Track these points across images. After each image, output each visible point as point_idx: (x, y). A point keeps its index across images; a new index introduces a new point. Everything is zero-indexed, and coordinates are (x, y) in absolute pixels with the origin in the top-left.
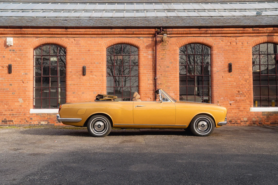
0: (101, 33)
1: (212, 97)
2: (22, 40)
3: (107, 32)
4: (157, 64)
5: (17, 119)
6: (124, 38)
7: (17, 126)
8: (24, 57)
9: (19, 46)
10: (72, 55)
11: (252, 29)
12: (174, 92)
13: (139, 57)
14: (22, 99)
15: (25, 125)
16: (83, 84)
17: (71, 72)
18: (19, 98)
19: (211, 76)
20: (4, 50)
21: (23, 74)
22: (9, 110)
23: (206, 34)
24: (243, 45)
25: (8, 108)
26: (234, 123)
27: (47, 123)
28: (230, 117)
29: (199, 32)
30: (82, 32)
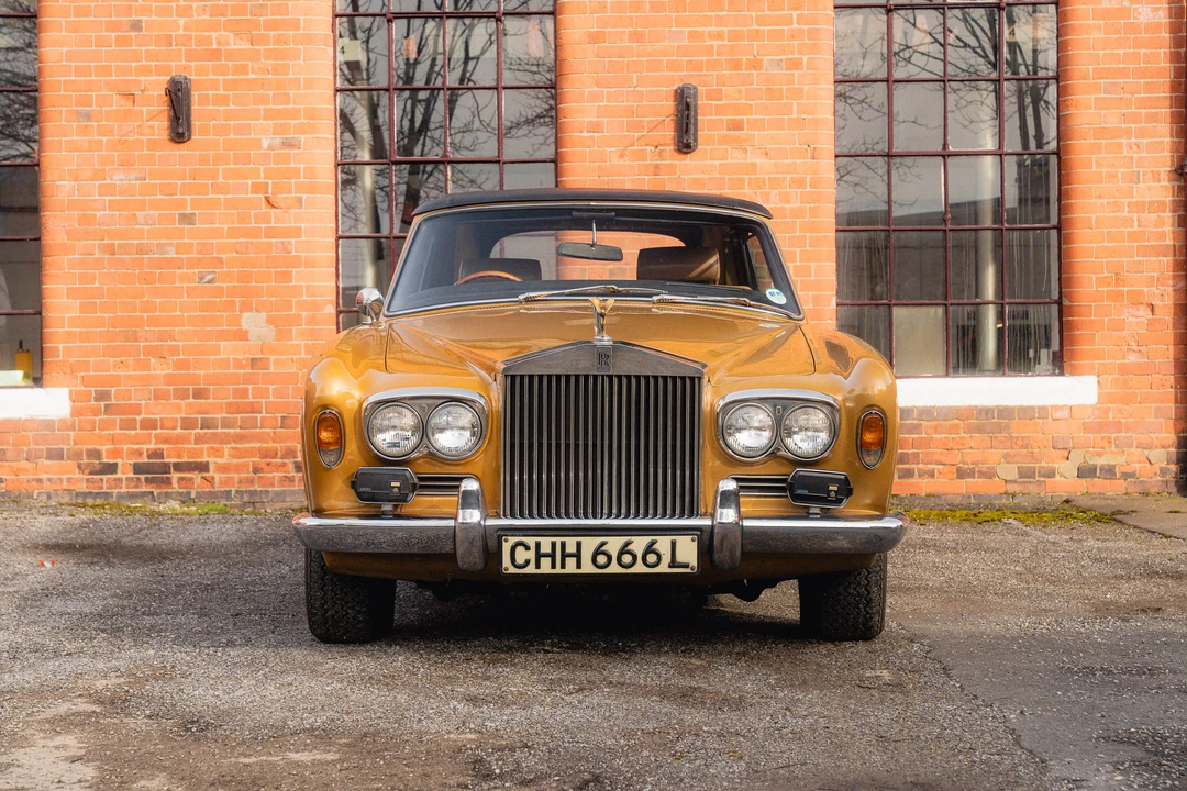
5: (237, 454)
7: (236, 502)
8: (269, 26)
13: (1063, 17)
14: (264, 315)
15: (293, 493)
17: (595, 127)
18: (246, 307)
21: (265, 143)
22: (182, 395)
25: (169, 379)
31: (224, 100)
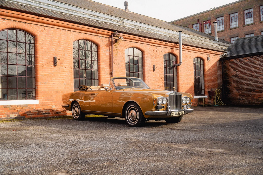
0: (70, 26)
6: (88, 35)
10: (43, 44)
11: (164, 42)
13: (98, 53)
16: (54, 75)
19: (143, 73)
23: (142, 41)
24: (159, 53)
27: (16, 116)
29: (138, 39)
30: (54, 23)
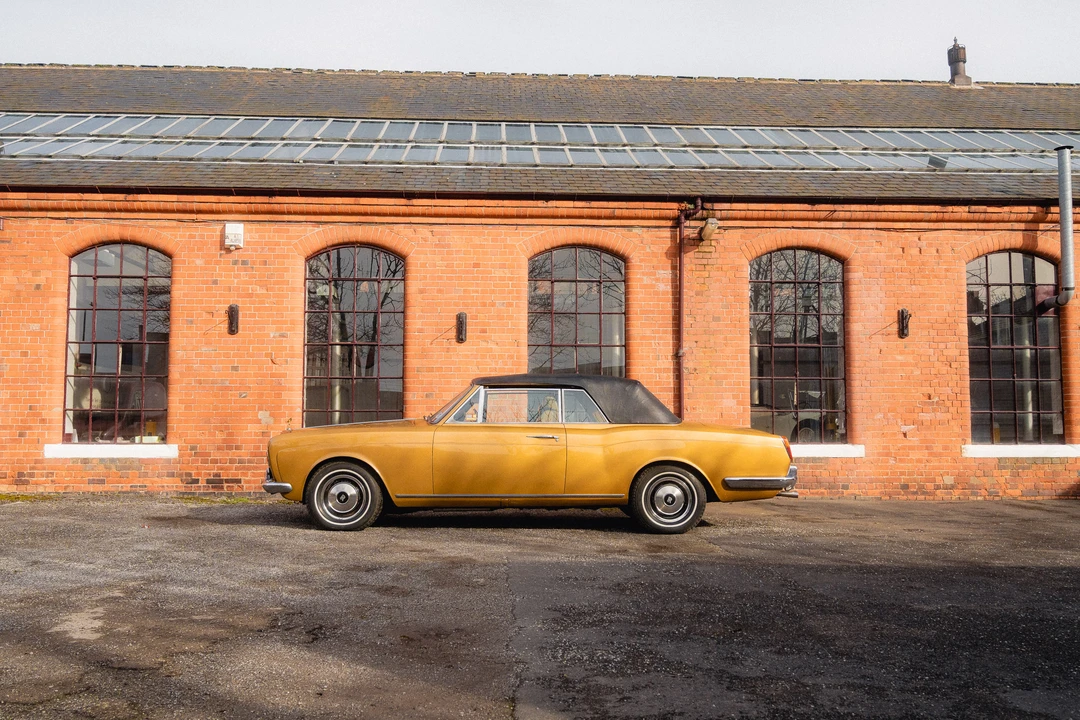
0: (514, 211)
1: (849, 411)
2: (270, 232)
3: (535, 211)
4: (685, 310)
5: (254, 475)
6: (584, 229)
8: (277, 283)
9: (263, 249)
10: (425, 278)
11: (966, 209)
12: (734, 397)
13: (627, 287)
14: (268, 412)
16: (459, 369)
17: (421, 331)
18: (260, 409)
19: (844, 348)
20: (217, 263)
21: (272, 335)
22: (230, 448)
23: (832, 220)
24: (940, 257)
25: (224, 441)
26: (915, 493)
28: (902, 474)
29: (810, 215)
30: (458, 210)
31: (254, 316)
